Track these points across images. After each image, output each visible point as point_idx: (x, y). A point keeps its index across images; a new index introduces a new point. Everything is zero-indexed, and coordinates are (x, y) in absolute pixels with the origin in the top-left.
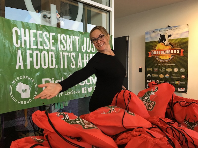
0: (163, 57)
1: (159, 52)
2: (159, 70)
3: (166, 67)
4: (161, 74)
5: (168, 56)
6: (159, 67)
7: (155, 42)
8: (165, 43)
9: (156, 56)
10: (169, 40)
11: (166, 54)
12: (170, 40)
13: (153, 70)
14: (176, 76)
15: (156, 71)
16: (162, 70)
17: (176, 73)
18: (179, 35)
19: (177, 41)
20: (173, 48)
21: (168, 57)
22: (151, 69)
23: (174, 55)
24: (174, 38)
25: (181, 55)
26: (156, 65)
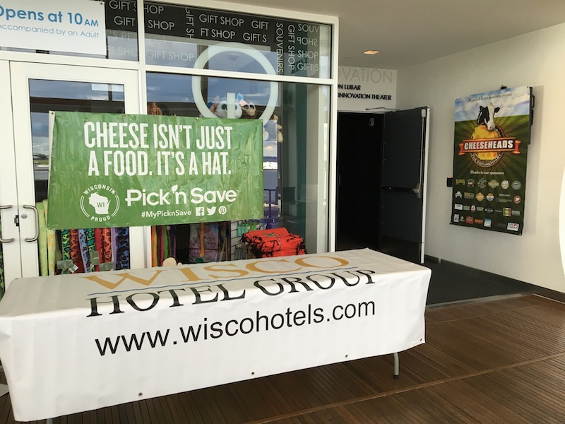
0: (484, 155)
1: (478, 145)
2: (475, 184)
3: (489, 178)
4: (480, 193)
5: (492, 154)
6: (477, 178)
7: (471, 121)
8: (488, 124)
9: (472, 153)
10: (495, 120)
11: (489, 150)
12: (497, 118)
13: (466, 183)
14: (506, 198)
15: (471, 185)
16: (481, 183)
17: (505, 192)
18: (513, 108)
19: (509, 122)
20: (502, 136)
21: (492, 157)
22: (463, 181)
23: (503, 153)
24: (504, 114)
25: (516, 152)
26: (472, 172)
